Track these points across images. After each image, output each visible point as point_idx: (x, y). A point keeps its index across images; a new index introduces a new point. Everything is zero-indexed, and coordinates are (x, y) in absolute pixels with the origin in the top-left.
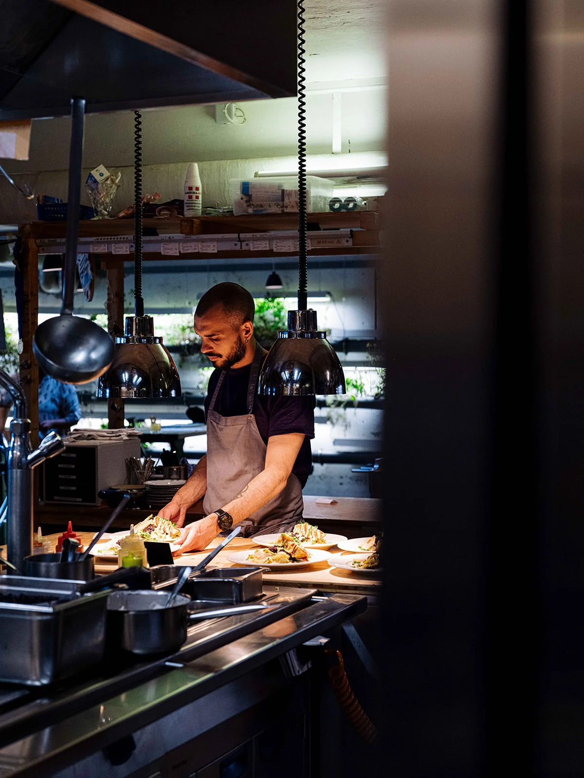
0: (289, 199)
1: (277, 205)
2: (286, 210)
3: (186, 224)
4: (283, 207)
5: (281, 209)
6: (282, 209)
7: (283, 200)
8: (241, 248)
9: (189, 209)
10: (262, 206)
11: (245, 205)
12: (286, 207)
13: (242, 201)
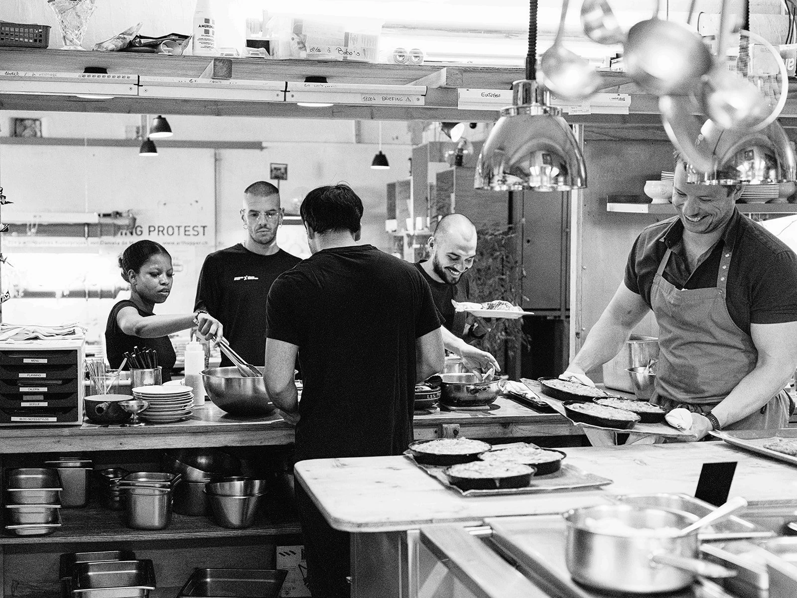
0: (354, 44)
1: (339, 51)
2: (349, 58)
3: (221, 64)
4: (346, 53)
5: (343, 55)
6: (345, 55)
7: (346, 45)
8: (285, 100)
9: (205, 47)
10: (319, 51)
11: (296, 46)
12: (351, 54)
13: (292, 42)
